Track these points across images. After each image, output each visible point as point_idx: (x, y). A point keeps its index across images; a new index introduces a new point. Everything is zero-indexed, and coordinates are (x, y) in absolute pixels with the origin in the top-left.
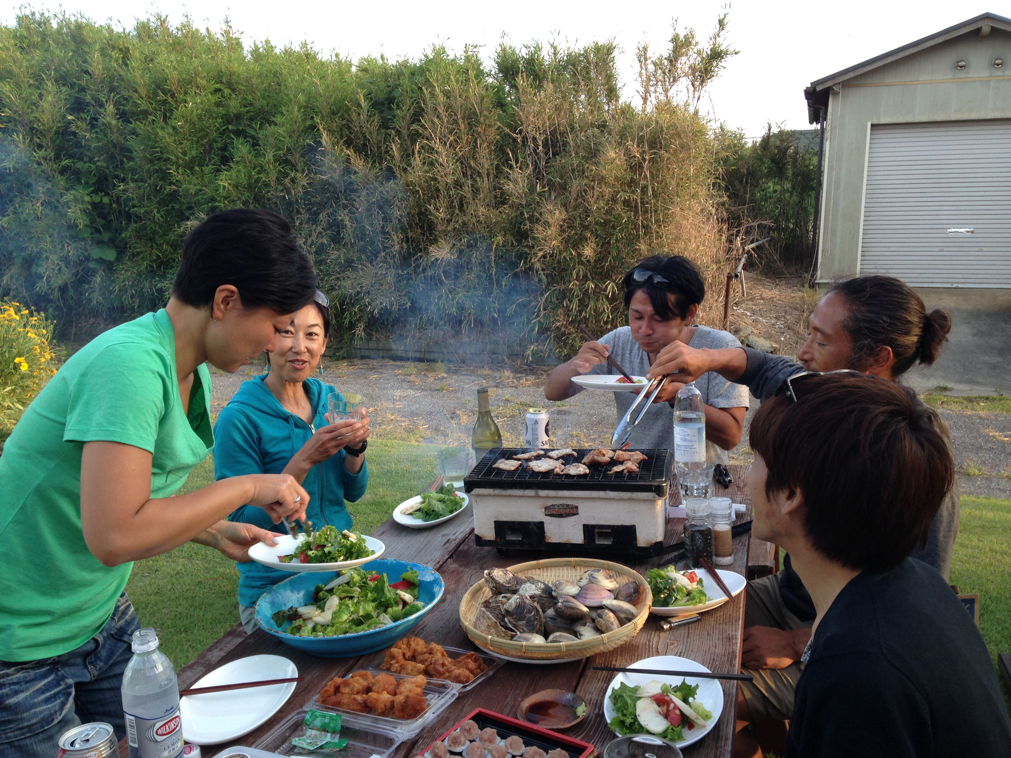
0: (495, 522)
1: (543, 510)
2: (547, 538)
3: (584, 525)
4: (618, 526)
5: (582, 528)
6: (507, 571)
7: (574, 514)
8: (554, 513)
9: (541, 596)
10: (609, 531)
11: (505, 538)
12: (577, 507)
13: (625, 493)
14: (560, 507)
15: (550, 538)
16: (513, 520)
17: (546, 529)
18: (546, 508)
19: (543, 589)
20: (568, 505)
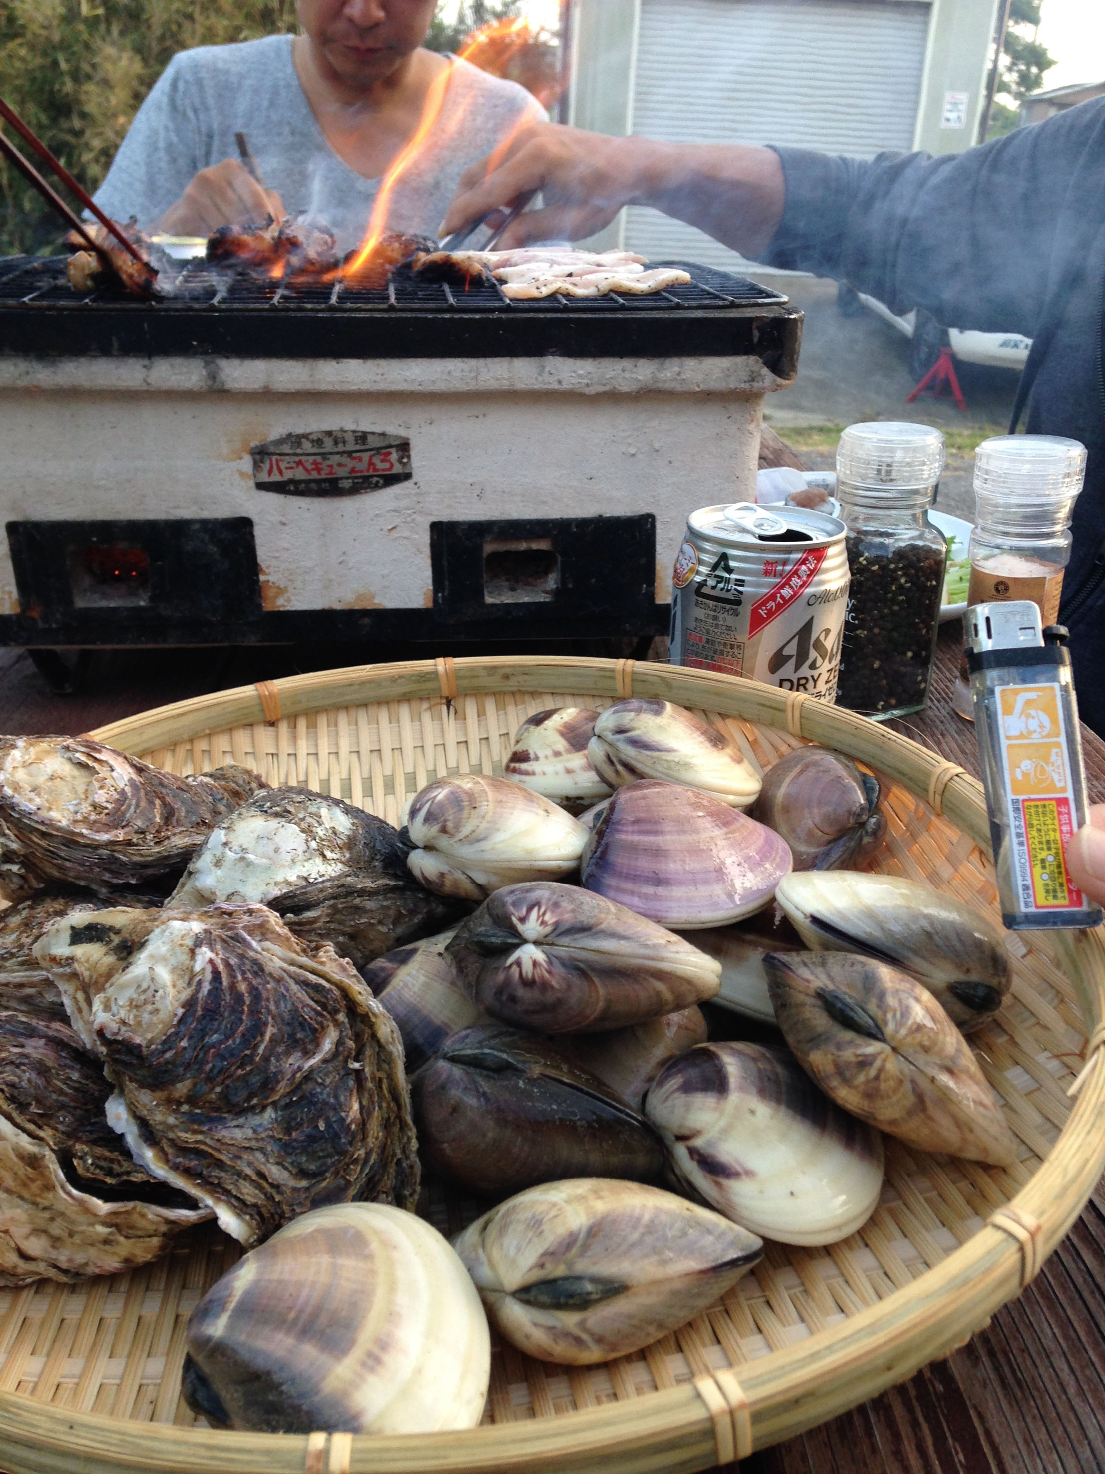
0: (12, 528)
1: (247, 463)
2: (270, 593)
3: (438, 528)
4: (583, 523)
5: (425, 539)
6: (92, 748)
7: (391, 480)
8: (300, 474)
9: (349, 892)
10: (542, 545)
11: (68, 601)
12: (404, 447)
13: (626, 363)
14: (328, 445)
15: (281, 591)
16: (101, 516)
17: (263, 554)
18: (261, 454)
19: (350, 843)
20: (363, 437)
